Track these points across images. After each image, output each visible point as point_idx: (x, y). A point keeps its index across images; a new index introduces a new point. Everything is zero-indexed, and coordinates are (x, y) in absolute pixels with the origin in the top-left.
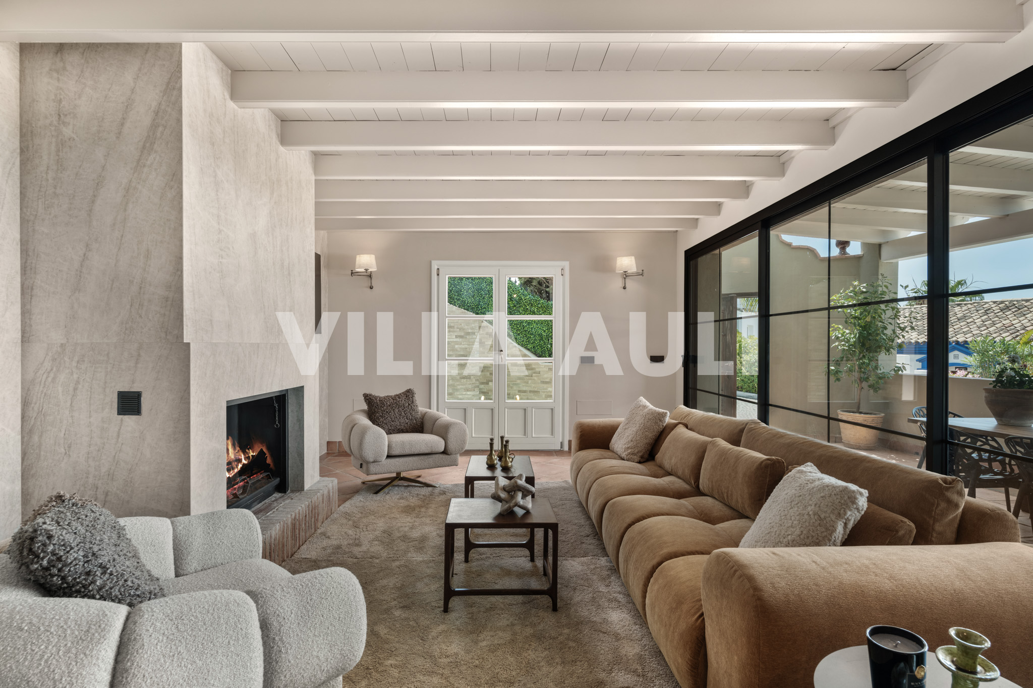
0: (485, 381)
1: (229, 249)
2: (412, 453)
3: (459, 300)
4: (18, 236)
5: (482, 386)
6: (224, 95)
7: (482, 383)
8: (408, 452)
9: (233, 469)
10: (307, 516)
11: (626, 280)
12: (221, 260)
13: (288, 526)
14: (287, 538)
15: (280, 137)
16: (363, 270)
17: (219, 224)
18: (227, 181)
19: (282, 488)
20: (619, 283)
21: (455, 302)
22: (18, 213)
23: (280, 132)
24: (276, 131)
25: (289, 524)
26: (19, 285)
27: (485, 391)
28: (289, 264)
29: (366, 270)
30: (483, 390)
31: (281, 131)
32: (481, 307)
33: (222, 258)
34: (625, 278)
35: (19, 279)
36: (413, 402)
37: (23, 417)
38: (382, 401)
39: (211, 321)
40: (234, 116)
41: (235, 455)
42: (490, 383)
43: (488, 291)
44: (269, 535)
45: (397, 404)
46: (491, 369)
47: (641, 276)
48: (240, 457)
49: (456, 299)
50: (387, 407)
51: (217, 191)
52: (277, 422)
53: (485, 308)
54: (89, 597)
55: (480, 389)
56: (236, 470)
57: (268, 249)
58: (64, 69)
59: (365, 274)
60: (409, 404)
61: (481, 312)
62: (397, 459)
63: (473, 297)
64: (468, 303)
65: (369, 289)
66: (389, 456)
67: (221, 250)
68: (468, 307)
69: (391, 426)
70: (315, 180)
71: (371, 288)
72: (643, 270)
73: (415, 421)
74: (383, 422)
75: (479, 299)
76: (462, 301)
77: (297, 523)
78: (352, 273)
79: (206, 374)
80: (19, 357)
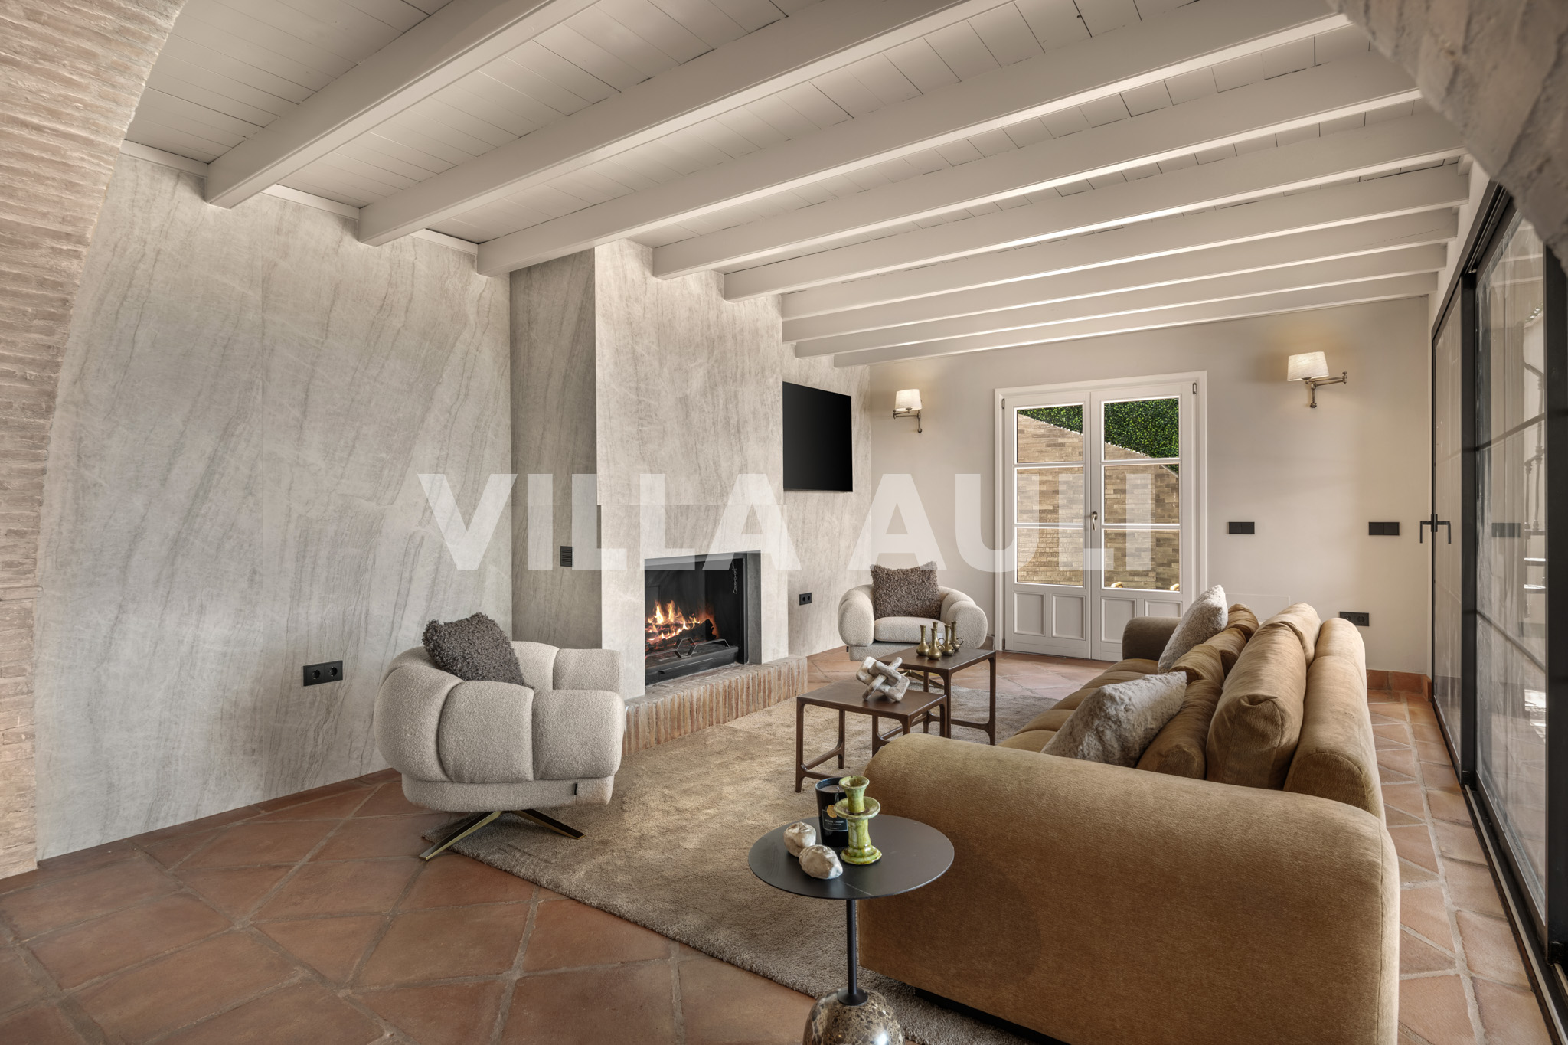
0: (1165, 562)
1: (651, 417)
2: (905, 640)
3: (1120, 434)
4: (509, 422)
5: (1160, 570)
6: (644, 275)
7: (1161, 565)
8: (899, 638)
9: (671, 632)
10: (751, 688)
11: (1316, 391)
12: (640, 428)
13: (718, 692)
14: (718, 703)
15: (723, 292)
16: (904, 410)
17: (638, 396)
18: (649, 354)
19: (740, 658)
20: (1304, 397)
21: (1114, 438)
22: (509, 404)
23: (722, 287)
24: (718, 287)
25: (721, 690)
26: (510, 461)
27: (1166, 577)
28: (738, 421)
29: (909, 409)
30: (1162, 576)
31: (725, 285)
32: (1159, 444)
33: (642, 426)
34: (1313, 389)
35: (510, 456)
36: (929, 578)
37: (513, 565)
38: (889, 574)
39: (629, 485)
40: (658, 290)
41: (675, 620)
42: (1173, 565)
43: (1171, 418)
44: (690, 694)
45: (907, 580)
46: (1176, 542)
47: (1342, 383)
48: (681, 623)
49: (1116, 433)
50: (894, 583)
51: (636, 365)
52: (735, 587)
53: (1164, 445)
54: (453, 673)
55: (1157, 574)
56: (674, 634)
57: (706, 410)
58: (531, 285)
59: (907, 414)
60: (923, 581)
61: (1158, 453)
62: (888, 646)
63: (1146, 428)
64: (1136, 439)
65: (917, 434)
66: (876, 641)
67: (641, 419)
68: (1138, 444)
69: (895, 606)
70: (783, 323)
71: (920, 431)
72: (1344, 373)
73: (928, 603)
74: (886, 601)
75: (1157, 431)
76: (1127, 436)
77: (733, 691)
78: (894, 414)
79: (619, 534)
80: (510, 518)
